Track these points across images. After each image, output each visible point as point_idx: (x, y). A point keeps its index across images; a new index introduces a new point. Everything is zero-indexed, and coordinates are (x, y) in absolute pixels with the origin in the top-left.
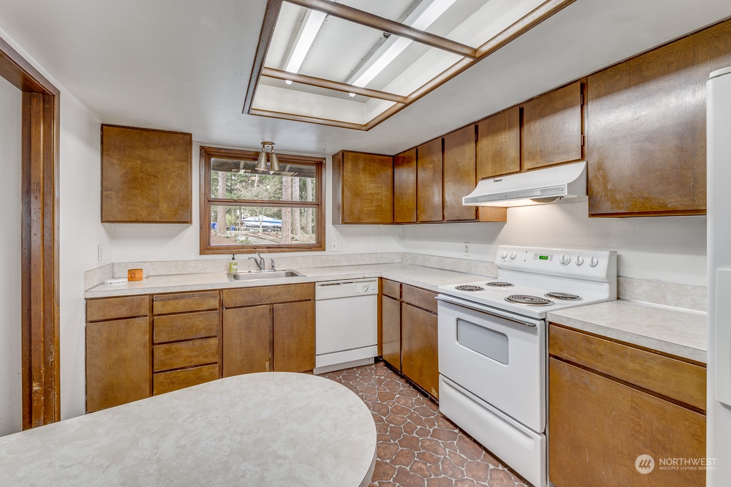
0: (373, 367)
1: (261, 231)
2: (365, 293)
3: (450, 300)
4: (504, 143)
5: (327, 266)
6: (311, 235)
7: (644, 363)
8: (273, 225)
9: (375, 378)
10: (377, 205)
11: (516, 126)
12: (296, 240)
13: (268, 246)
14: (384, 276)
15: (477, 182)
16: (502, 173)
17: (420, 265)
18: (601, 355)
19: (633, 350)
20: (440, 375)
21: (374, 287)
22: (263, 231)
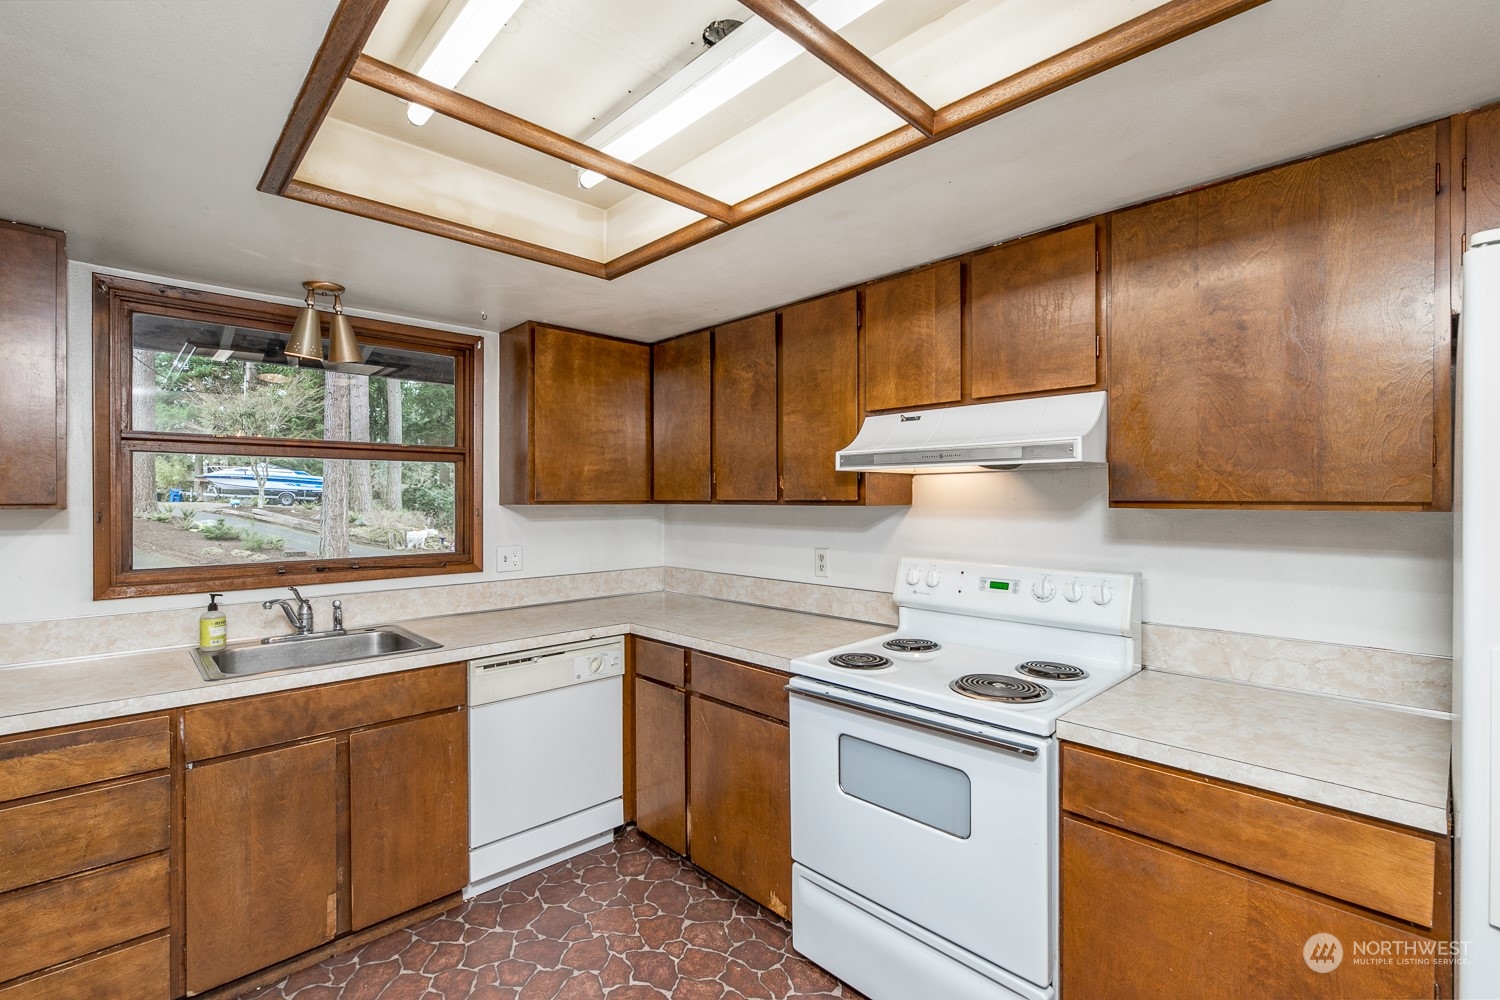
0: (613, 851)
1: (261, 503)
2: (595, 677)
3: (824, 692)
4: (925, 337)
5: (486, 609)
6: (401, 513)
7: (1276, 826)
8: (295, 487)
9: (624, 881)
10: (615, 460)
11: (955, 302)
12: (362, 525)
13: (320, 565)
14: (641, 631)
15: (861, 418)
16: (920, 404)
17: (711, 595)
18: (1181, 812)
19: (1252, 800)
20: (795, 864)
21: (615, 660)
22: (268, 503)
